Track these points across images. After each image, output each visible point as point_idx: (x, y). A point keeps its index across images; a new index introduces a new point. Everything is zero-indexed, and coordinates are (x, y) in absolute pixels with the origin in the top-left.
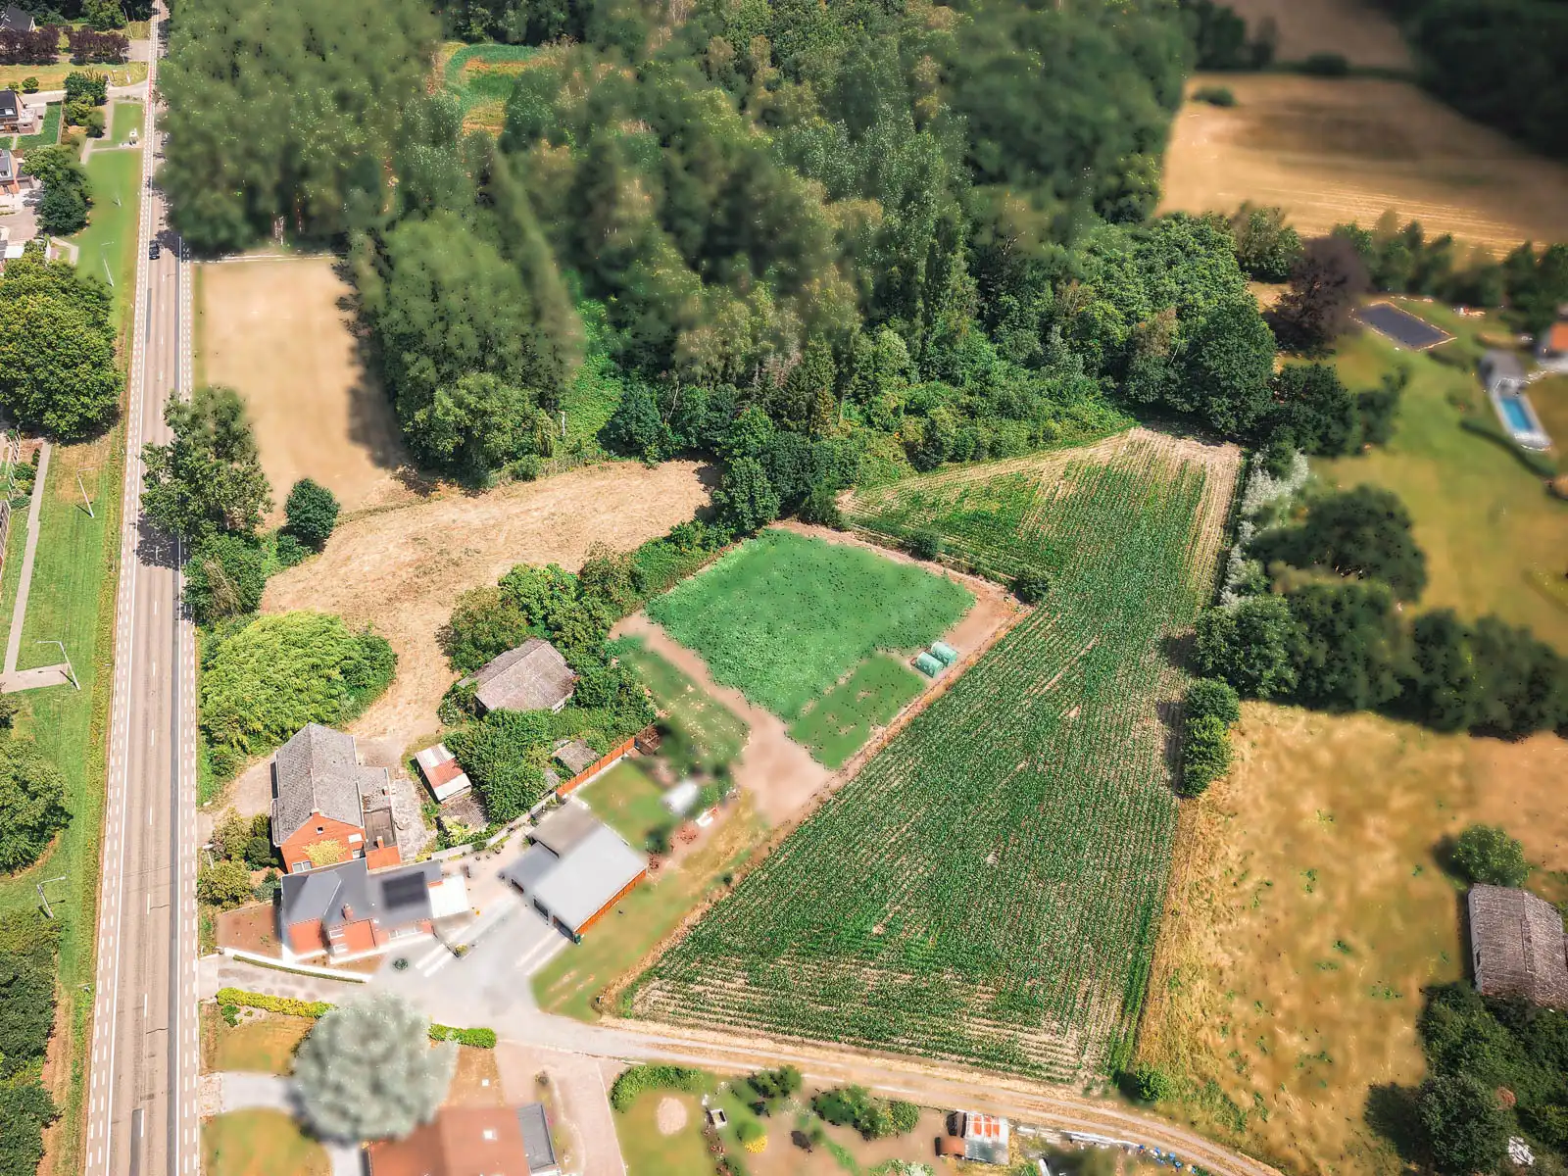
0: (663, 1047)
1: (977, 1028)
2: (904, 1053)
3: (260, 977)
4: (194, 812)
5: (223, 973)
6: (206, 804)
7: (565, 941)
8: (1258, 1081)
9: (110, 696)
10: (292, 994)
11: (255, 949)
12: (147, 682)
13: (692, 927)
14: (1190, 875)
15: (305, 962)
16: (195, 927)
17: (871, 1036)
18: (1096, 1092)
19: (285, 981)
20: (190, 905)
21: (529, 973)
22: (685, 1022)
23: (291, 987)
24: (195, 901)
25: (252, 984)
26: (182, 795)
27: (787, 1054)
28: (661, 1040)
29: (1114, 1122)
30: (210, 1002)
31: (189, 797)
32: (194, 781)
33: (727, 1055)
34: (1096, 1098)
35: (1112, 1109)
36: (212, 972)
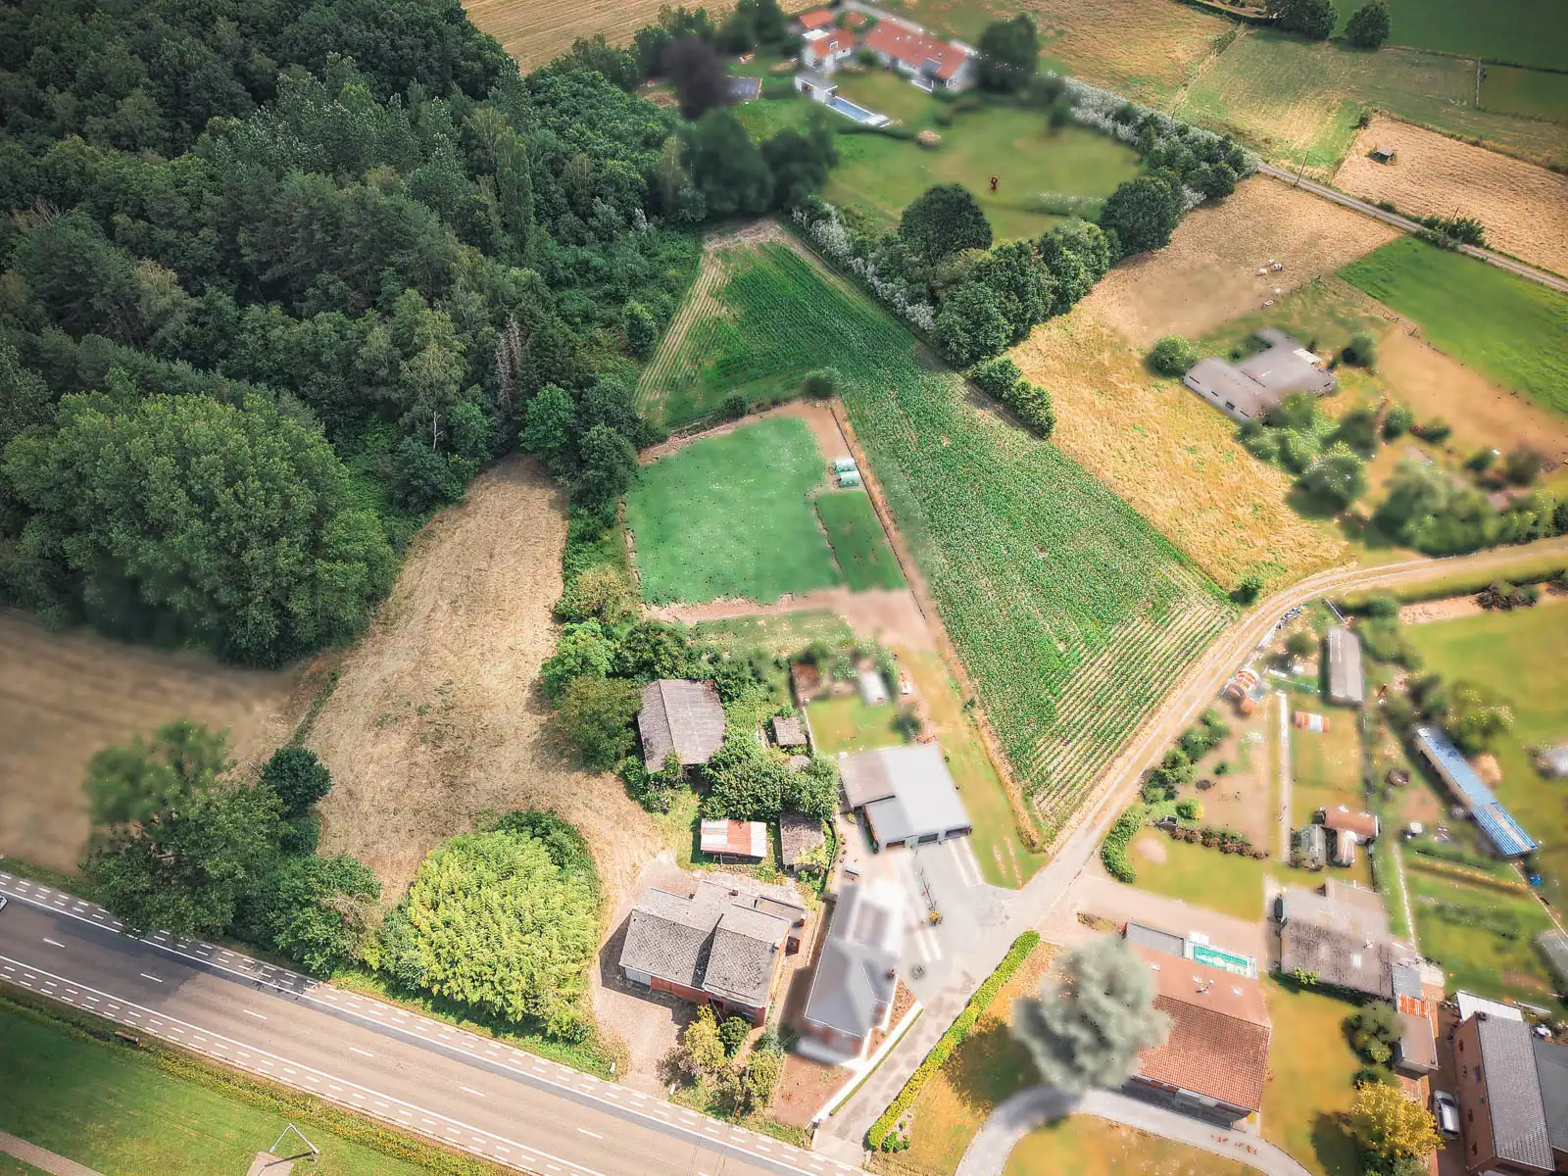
0: (1093, 826)
1: (1166, 643)
2: (1165, 693)
3: (866, 1100)
4: (612, 1085)
5: (842, 1133)
6: (612, 1070)
7: (963, 839)
8: (1261, 542)
9: (363, 1118)
10: (899, 1078)
11: (831, 1092)
12: (381, 1069)
13: (1002, 750)
14: (1109, 475)
15: (871, 1051)
16: (769, 1140)
17: (1144, 701)
18: (1235, 618)
19: (882, 1079)
20: (739, 1135)
21: (980, 880)
22: (1077, 801)
23: (893, 1076)
24: (736, 1128)
25: (868, 1111)
26: (584, 1090)
27: (1135, 754)
28: (1086, 823)
29: (1257, 622)
30: (869, 1158)
31: (590, 1083)
32: (570, 1071)
33: (1118, 790)
34: (1239, 619)
35: (1249, 616)
36: (835, 1144)
